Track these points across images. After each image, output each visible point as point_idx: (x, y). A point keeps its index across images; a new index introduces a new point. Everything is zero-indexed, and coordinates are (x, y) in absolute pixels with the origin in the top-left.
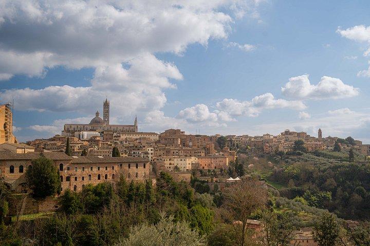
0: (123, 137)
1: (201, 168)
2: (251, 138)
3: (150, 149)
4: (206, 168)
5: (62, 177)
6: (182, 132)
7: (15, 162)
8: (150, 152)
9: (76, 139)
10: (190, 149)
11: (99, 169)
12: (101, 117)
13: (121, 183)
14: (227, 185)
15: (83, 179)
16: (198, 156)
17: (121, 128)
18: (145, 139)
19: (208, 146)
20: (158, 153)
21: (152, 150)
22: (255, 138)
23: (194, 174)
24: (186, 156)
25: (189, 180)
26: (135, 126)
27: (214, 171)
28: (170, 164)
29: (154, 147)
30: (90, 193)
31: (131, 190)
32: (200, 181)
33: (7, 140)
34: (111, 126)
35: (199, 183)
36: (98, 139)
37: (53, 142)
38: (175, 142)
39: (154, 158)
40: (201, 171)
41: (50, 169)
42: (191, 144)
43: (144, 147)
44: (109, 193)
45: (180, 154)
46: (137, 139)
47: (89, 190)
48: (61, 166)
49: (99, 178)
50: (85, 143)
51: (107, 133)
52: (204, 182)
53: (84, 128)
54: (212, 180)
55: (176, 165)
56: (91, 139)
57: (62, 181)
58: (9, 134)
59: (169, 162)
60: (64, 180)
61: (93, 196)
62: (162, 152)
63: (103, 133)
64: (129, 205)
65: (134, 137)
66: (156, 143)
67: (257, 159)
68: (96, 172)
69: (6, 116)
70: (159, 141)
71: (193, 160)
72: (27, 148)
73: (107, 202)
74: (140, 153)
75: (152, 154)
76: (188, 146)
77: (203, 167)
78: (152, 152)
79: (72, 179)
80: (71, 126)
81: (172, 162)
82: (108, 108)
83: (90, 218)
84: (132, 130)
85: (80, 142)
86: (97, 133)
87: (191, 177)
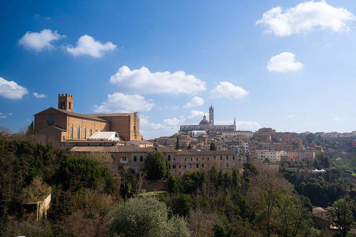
0: (224, 134)
1: (289, 160)
2: (340, 134)
3: (245, 144)
4: (294, 160)
5: (169, 165)
6: (273, 130)
7: (138, 154)
8: (245, 146)
9: (188, 137)
10: (280, 144)
11: (197, 160)
12: (208, 119)
13: (213, 171)
14: (313, 175)
15: (185, 167)
16: (287, 150)
17: (223, 127)
18: (242, 135)
19: (296, 142)
20: (253, 147)
21: (247, 145)
22: (344, 134)
23: (282, 165)
24: (275, 150)
25: (278, 170)
26: (234, 126)
27: (301, 163)
28: (262, 156)
29: (249, 143)
30: (189, 178)
31: (220, 176)
32: (288, 171)
33: (136, 138)
34: (215, 126)
35: (287, 173)
36: (204, 136)
37: (172, 139)
38: (267, 138)
39: (248, 151)
40: (289, 163)
41: (160, 159)
42: (281, 140)
43: (241, 142)
44: (202, 178)
45: (271, 148)
46: (235, 136)
47: (188, 176)
48: (169, 156)
49: (197, 167)
50: (195, 140)
51: (212, 131)
52: (291, 172)
53: (194, 128)
54: (298, 171)
55: (266, 157)
56: (200, 137)
57: (170, 168)
58: (137, 134)
59: (260, 155)
60: (171, 167)
61: (190, 181)
62: (256, 147)
63: (209, 131)
64: (217, 188)
65: (234, 134)
66: (251, 139)
67: (345, 153)
68: (195, 162)
69: (135, 121)
70: (253, 138)
71: (282, 153)
72: (147, 144)
73: (200, 185)
74: (237, 147)
75: (247, 148)
76: (278, 142)
77: (292, 160)
78: (247, 146)
79: (177, 167)
80: (185, 126)
81: (263, 155)
82: (213, 112)
83: (187, 197)
84: (231, 129)
85: (191, 138)
86: (204, 132)
87: (280, 168)
